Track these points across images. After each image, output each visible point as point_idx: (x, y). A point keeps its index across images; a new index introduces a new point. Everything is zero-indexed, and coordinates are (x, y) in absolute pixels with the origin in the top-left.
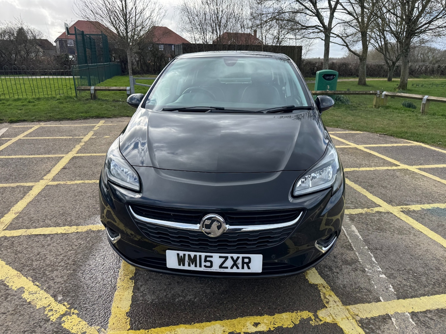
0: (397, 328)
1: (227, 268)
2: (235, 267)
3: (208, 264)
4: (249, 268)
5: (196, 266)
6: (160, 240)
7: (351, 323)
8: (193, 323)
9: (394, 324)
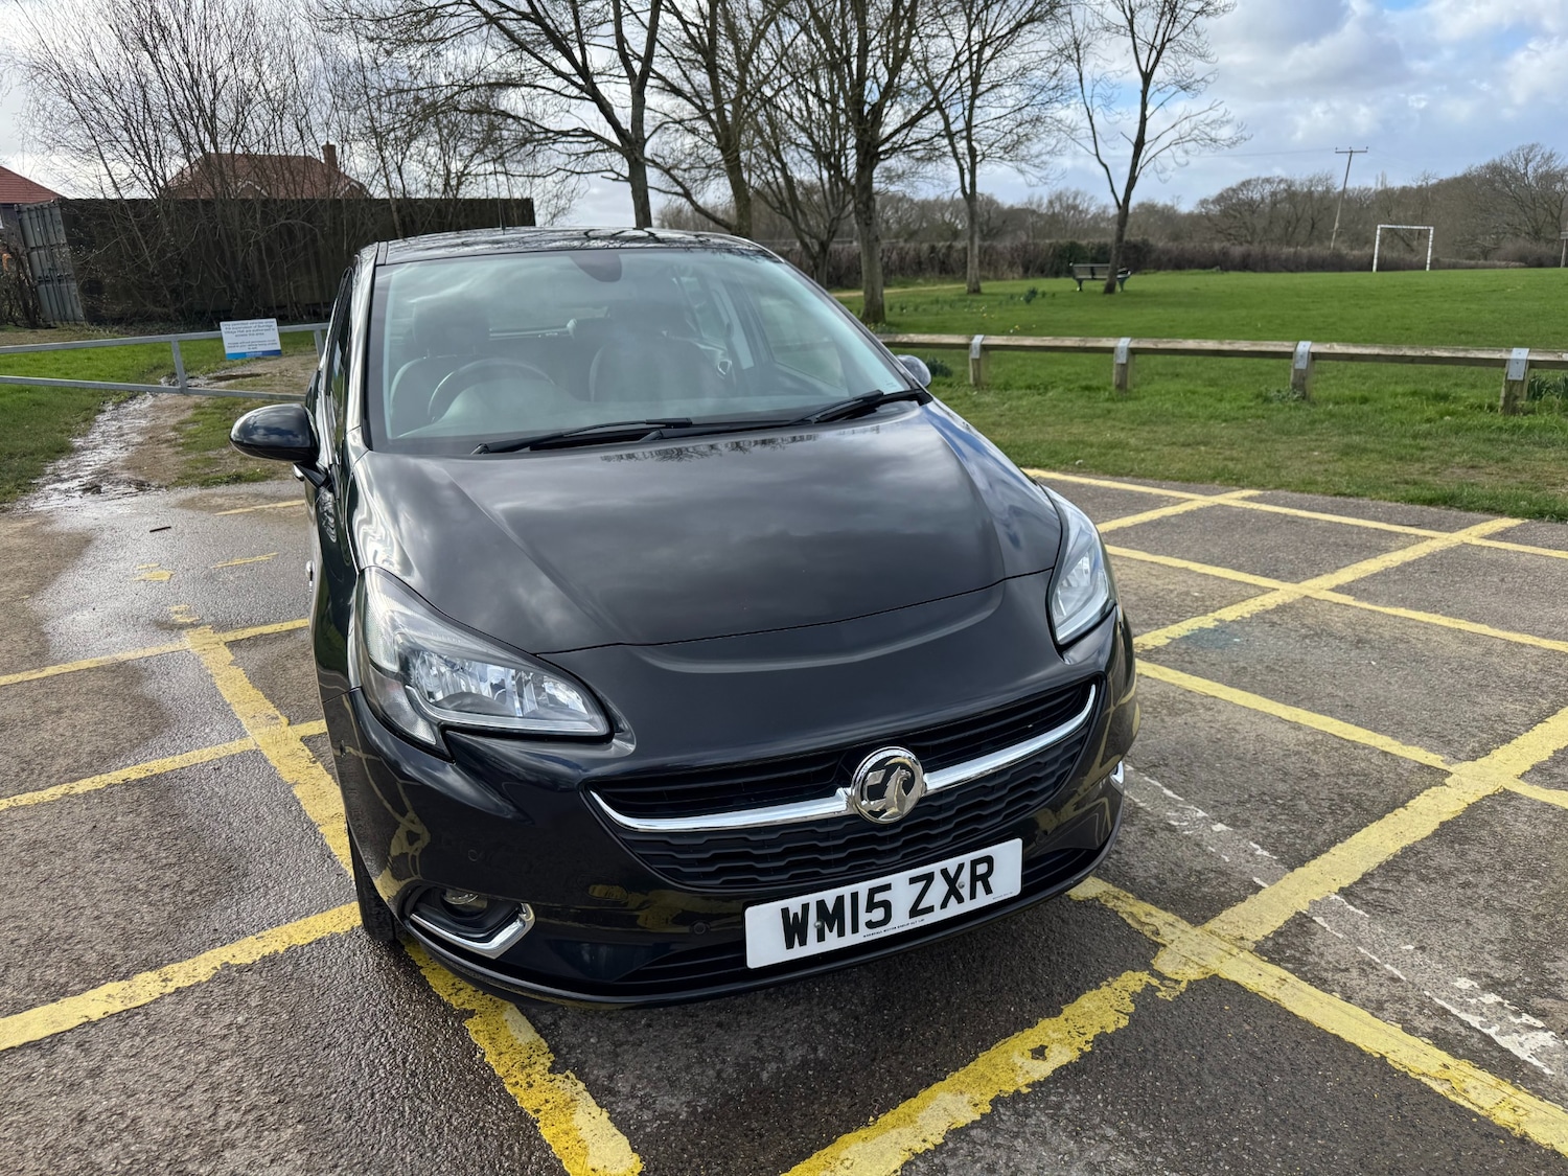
0: (1341, 936)
1: (930, 909)
2: (953, 899)
3: (878, 914)
4: (988, 891)
5: (841, 933)
6: (719, 882)
7: (1244, 961)
8: (871, 1119)
9: (1328, 929)
